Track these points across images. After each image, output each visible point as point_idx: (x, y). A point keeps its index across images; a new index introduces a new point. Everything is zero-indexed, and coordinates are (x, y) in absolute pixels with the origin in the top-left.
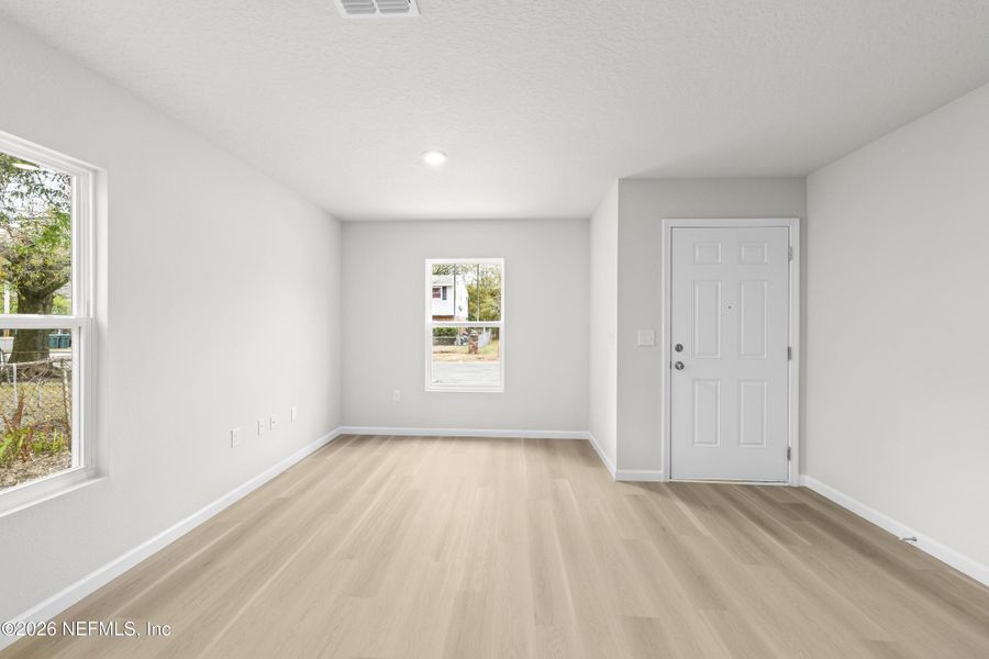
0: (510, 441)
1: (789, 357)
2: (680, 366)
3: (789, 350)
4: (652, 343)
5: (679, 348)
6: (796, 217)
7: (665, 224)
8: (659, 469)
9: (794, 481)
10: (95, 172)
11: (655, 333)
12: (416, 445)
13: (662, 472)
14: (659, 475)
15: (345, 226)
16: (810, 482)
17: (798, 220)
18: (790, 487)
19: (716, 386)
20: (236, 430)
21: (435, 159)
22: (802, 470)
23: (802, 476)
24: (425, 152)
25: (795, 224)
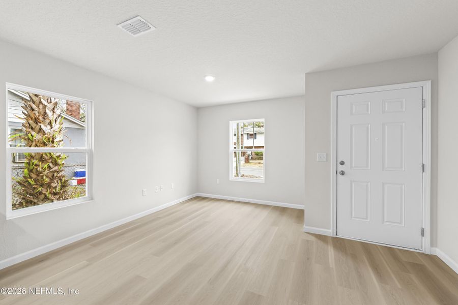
0: (266, 206)
1: (423, 170)
2: (343, 173)
3: (423, 166)
4: (325, 160)
5: (342, 163)
6: (429, 80)
7: (333, 94)
8: (330, 229)
9: (427, 250)
10: (91, 102)
11: (327, 154)
12: (222, 203)
13: (331, 231)
14: (329, 232)
15: (198, 110)
16: (439, 252)
17: (430, 82)
18: (423, 253)
19: (367, 185)
20: (144, 190)
21: (210, 79)
22: (433, 243)
23: (434, 249)
24: (205, 76)
25: (428, 85)
